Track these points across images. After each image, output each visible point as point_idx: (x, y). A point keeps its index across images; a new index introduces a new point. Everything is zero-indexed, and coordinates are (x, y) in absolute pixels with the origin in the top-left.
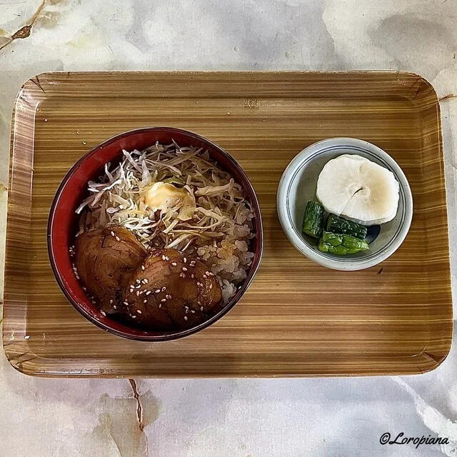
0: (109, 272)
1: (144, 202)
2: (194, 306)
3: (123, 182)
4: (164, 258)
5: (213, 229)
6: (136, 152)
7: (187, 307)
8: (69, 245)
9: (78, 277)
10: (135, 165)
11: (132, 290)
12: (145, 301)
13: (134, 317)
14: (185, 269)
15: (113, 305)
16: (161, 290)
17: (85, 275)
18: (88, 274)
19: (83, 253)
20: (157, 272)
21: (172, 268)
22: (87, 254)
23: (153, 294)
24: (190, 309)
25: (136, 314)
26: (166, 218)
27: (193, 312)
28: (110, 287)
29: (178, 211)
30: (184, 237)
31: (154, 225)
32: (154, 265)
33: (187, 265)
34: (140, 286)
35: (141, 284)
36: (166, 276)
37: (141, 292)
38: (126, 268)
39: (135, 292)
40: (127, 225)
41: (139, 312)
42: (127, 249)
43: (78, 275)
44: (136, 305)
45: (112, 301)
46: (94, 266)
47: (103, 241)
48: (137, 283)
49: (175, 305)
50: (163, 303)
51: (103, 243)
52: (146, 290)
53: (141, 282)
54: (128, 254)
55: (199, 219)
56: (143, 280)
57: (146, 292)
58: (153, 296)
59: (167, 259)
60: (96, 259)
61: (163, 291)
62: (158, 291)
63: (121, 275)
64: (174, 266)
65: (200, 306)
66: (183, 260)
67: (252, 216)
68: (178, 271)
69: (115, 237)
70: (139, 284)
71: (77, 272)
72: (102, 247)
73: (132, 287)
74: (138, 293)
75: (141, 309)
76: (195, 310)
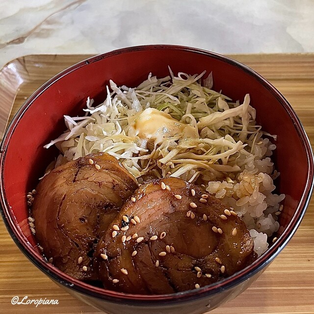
0: (80, 214)
1: (135, 127)
2: (209, 265)
3: (108, 111)
4: (164, 186)
5: (225, 161)
6: (124, 87)
7: (198, 268)
8: (28, 190)
9: (33, 230)
10: (124, 97)
11: (115, 233)
12: (135, 253)
13: (116, 281)
14: (194, 205)
15: (81, 265)
16: (159, 237)
17: (45, 226)
18: (49, 222)
19: (46, 194)
20: (154, 208)
21: (175, 203)
22: (51, 194)
23: (147, 243)
24: (204, 273)
25: (120, 275)
26: (163, 148)
27: (209, 276)
28: (80, 237)
29: (176, 141)
30: (189, 167)
31: (146, 157)
32: (150, 197)
33: (196, 199)
34: (127, 227)
35: (130, 223)
36: (166, 214)
37: (129, 238)
38: (107, 206)
39: (119, 238)
40: (111, 153)
41: (125, 272)
42: (111, 180)
43: (34, 228)
44: (120, 260)
45: (80, 259)
46: (60, 209)
47: (77, 173)
48: (124, 222)
49: (180, 265)
50: (162, 259)
51: (76, 175)
52: (136, 235)
53: (130, 220)
54: (111, 186)
55: (205, 151)
56: (133, 218)
57: (137, 238)
58: (147, 245)
59: (168, 188)
60: (64, 198)
61: (161, 238)
62: (155, 238)
63: (98, 217)
64: (177, 199)
65: (219, 264)
66: (190, 192)
67: (274, 146)
68: (184, 207)
69: (94, 165)
70: (127, 223)
71: (34, 223)
72: (74, 181)
73: (116, 227)
74: (124, 239)
75: (128, 266)
76: (211, 272)
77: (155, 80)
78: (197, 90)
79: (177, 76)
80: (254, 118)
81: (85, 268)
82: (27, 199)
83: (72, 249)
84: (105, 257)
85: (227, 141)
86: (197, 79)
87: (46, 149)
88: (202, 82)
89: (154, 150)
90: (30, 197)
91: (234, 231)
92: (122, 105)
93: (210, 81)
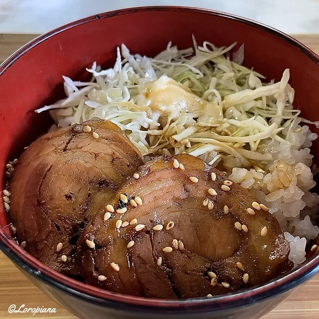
1: (147, 96)
2: (228, 271)
4: (176, 164)
6: (137, 56)
7: (212, 274)
8: (9, 159)
10: (137, 65)
11: (108, 216)
13: (102, 278)
14: (213, 192)
16: (164, 227)
18: (27, 197)
19: (29, 164)
20: (161, 189)
21: (189, 187)
23: (148, 232)
24: (220, 281)
25: (109, 271)
27: (227, 285)
28: (62, 218)
29: (195, 119)
32: (158, 175)
33: (218, 186)
34: (124, 210)
35: (128, 205)
36: (176, 200)
37: (126, 224)
39: (113, 225)
41: (116, 267)
42: (110, 151)
43: (9, 204)
44: (111, 251)
45: (60, 245)
46: (42, 182)
47: (70, 141)
48: (121, 202)
49: (189, 267)
50: (166, 256)
51: (68, 143)
52: (135, 221)
53: (129, 201)
54: (109, 159)
55: (229, 133)
56: (133, 198)
57: (135, 225)
58: (148, 235)
59: (182, 167)
60: (50, 169)
61: (168, 228)
62: (159, 227)
63: (89, 195)
64: (192, 183)
65: (242, 271)
66: (210, 176)
67: (316, 136)
68: (200, 194)
69: (91, 133)
70: (125, 204)
71: (9, 197)
72: (65, 150)
73: (110, 208)
74: (119, 224)
75: (121, 260)
76: (229, 280)
77: (175, 50)
78: (224, 65)
79: (202, 46)
80: (291, 101)
81: (64, 258)
82: (6, 169)
83: (51, 232)
84: (92, 244)
85: (257, 122)
86: (225, 51)
87: (37, 113)
88: (230, 56)
89: (168, 125)
90: (10, 167)
91: (264, 231)
92: (133, 72)
93: (240, 55)
